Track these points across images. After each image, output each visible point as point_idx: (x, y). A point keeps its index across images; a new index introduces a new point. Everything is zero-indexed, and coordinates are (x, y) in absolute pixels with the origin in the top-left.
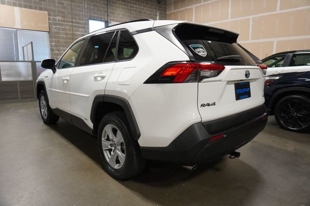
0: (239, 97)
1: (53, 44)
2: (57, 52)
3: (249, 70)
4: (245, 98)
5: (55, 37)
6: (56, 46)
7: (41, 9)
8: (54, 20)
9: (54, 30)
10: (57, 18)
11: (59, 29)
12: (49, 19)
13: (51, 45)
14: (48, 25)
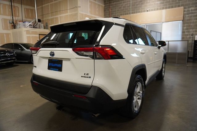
0: (50, 68)
1: (185, 28)
2: (187, 33)
3: (54, 51)
4: (55, 70)
5: (187, 23)
6: (187, 29)
7: (179, 6)
8: (188, 11)
9: (187, 18)
10: (190, 9)
11: (191, 16)
12: (184, 11)
13: (183, 29)
14: (182, 16)
